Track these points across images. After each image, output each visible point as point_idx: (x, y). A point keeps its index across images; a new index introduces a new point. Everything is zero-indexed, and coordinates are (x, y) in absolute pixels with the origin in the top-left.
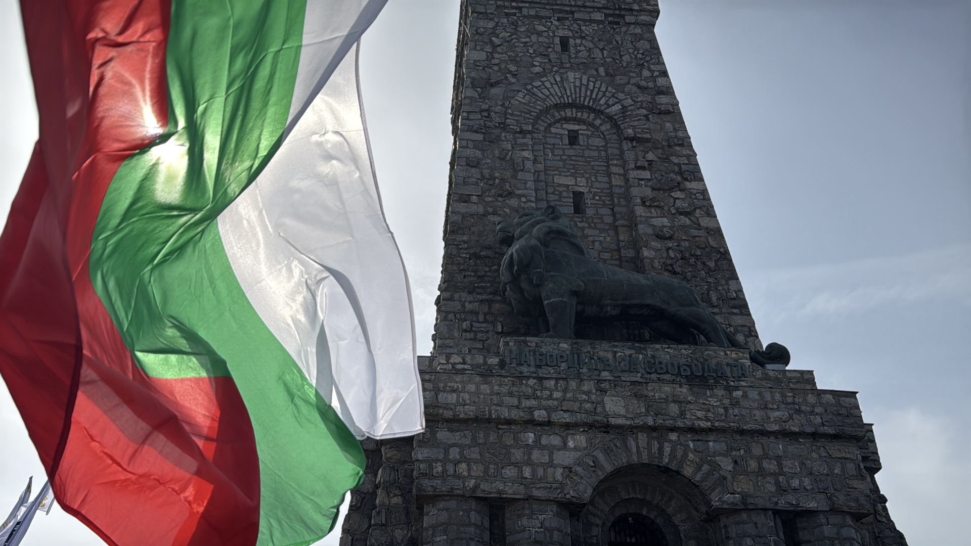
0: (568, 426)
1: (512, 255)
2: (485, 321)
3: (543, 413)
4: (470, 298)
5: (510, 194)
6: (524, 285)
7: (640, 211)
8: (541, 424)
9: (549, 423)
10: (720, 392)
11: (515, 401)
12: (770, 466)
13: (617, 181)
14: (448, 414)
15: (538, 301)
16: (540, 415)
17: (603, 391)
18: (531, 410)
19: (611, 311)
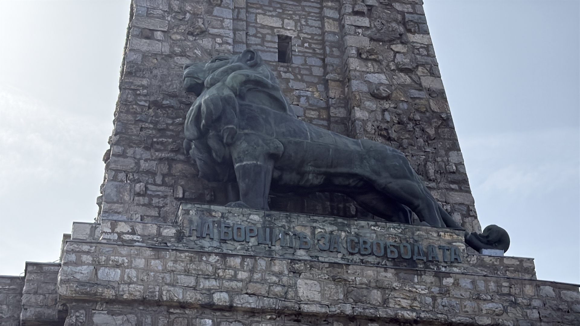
0: (252, 313)
1: (200, 107)
2: (164, 184)
3: (225, 296)
4: (147, 155)
5: (203, 33)
6: (213, 143)
7: (355, 64)
8: (222, 309)
9: (231, 308)
10: (429, 278)
11: (192, 281)
13: (330, 26)
14: (109, 294)
15: (228, 163)
16: (221, 298)
17: (297, 273)
18: (210, 292)
19: (313, 179)
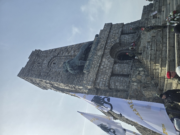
0: (101, 61)
3: (98, 64)
11: (95, 69)
12: (114, 35)
14: (94, 80)
